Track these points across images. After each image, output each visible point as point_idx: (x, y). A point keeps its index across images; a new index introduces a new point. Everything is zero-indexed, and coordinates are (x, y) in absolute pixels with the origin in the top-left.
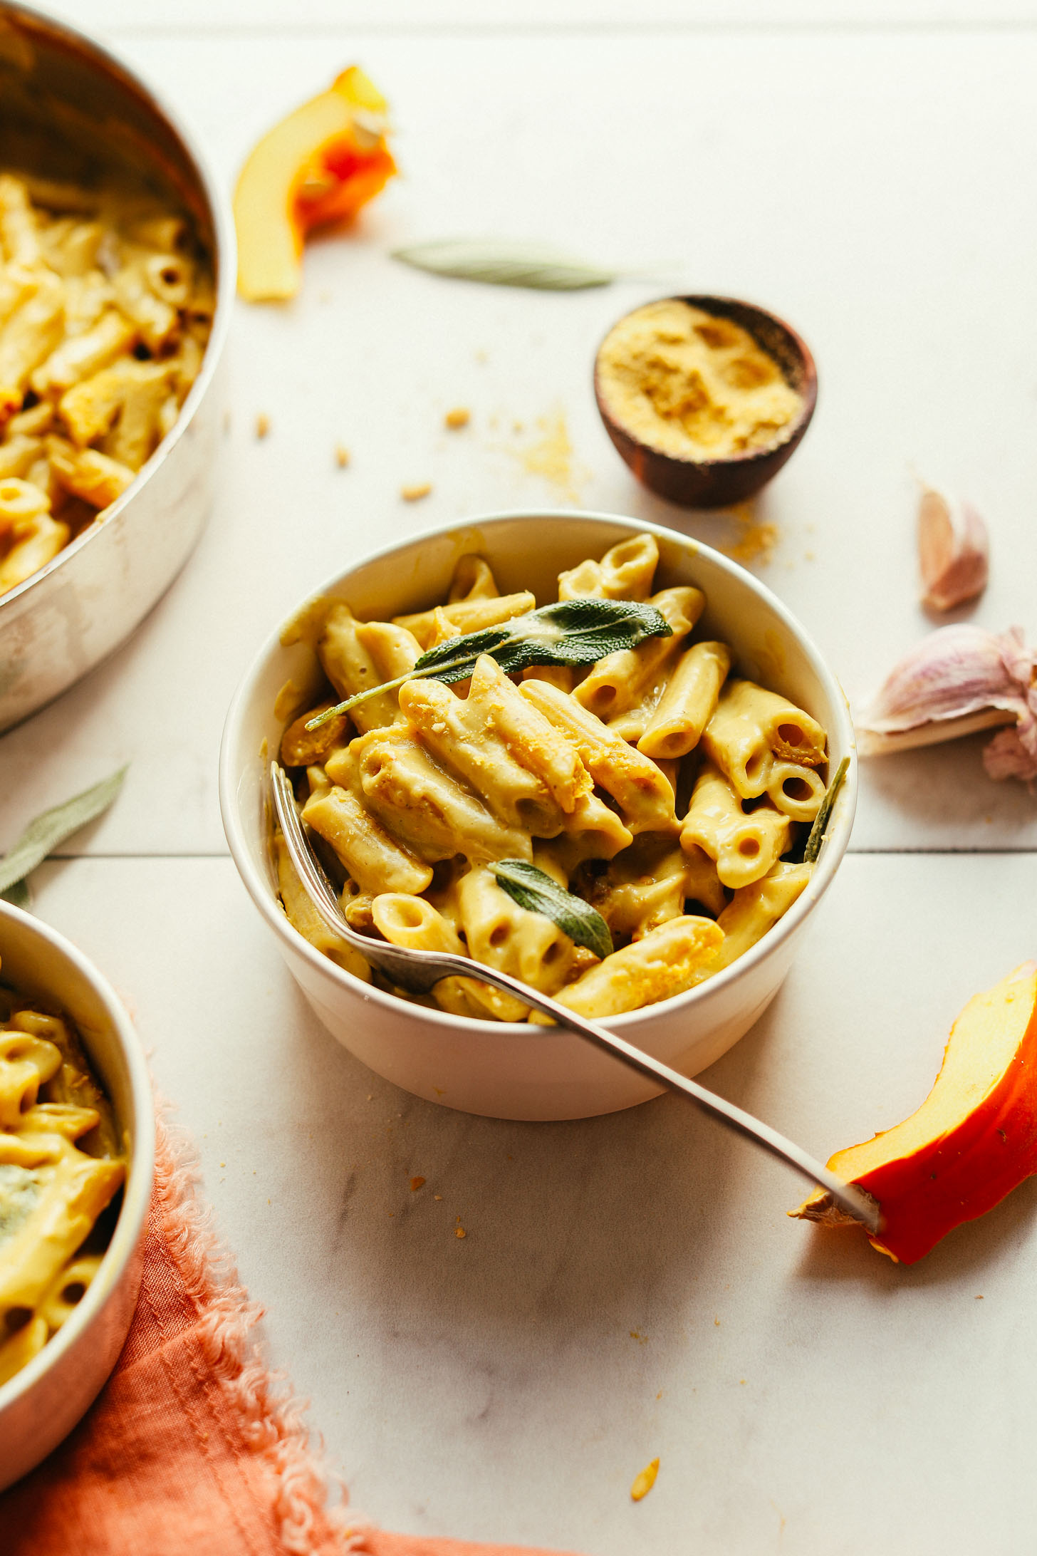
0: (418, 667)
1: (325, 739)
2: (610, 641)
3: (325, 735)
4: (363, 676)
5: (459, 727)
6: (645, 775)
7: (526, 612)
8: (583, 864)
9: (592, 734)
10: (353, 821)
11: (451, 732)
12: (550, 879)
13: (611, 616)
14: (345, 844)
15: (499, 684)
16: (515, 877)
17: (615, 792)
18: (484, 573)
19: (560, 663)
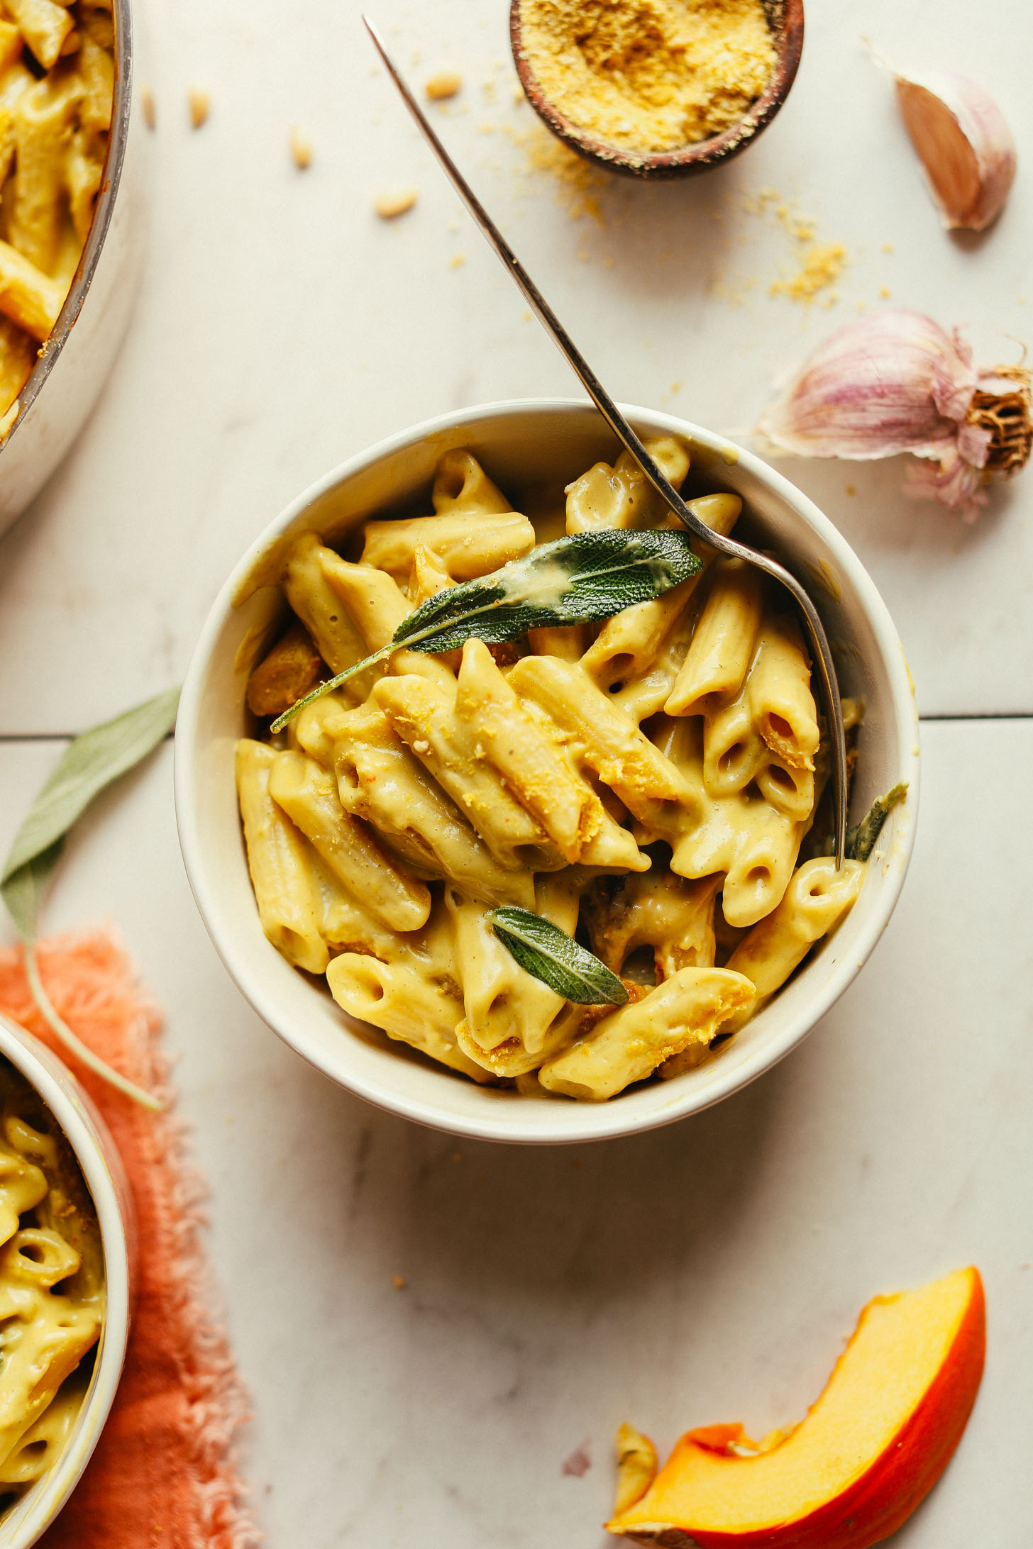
0: (398, 638)
1: (296, 688)
2: (628, 586)
3: (296, 683)
4: (334, 624)
5: (443, 749)
6: (664, 796)
7: (523, 553)
8: (597, 879)
9: (604, 739)
10: (336, 825)
11: (435, 756)
12: (555, 928)
13: (628, 556)
14: (327, 852)
15: (489, 697)
16: (516, 931)
17: (631, 809)
18: (474, 475)
19: (565, 622)
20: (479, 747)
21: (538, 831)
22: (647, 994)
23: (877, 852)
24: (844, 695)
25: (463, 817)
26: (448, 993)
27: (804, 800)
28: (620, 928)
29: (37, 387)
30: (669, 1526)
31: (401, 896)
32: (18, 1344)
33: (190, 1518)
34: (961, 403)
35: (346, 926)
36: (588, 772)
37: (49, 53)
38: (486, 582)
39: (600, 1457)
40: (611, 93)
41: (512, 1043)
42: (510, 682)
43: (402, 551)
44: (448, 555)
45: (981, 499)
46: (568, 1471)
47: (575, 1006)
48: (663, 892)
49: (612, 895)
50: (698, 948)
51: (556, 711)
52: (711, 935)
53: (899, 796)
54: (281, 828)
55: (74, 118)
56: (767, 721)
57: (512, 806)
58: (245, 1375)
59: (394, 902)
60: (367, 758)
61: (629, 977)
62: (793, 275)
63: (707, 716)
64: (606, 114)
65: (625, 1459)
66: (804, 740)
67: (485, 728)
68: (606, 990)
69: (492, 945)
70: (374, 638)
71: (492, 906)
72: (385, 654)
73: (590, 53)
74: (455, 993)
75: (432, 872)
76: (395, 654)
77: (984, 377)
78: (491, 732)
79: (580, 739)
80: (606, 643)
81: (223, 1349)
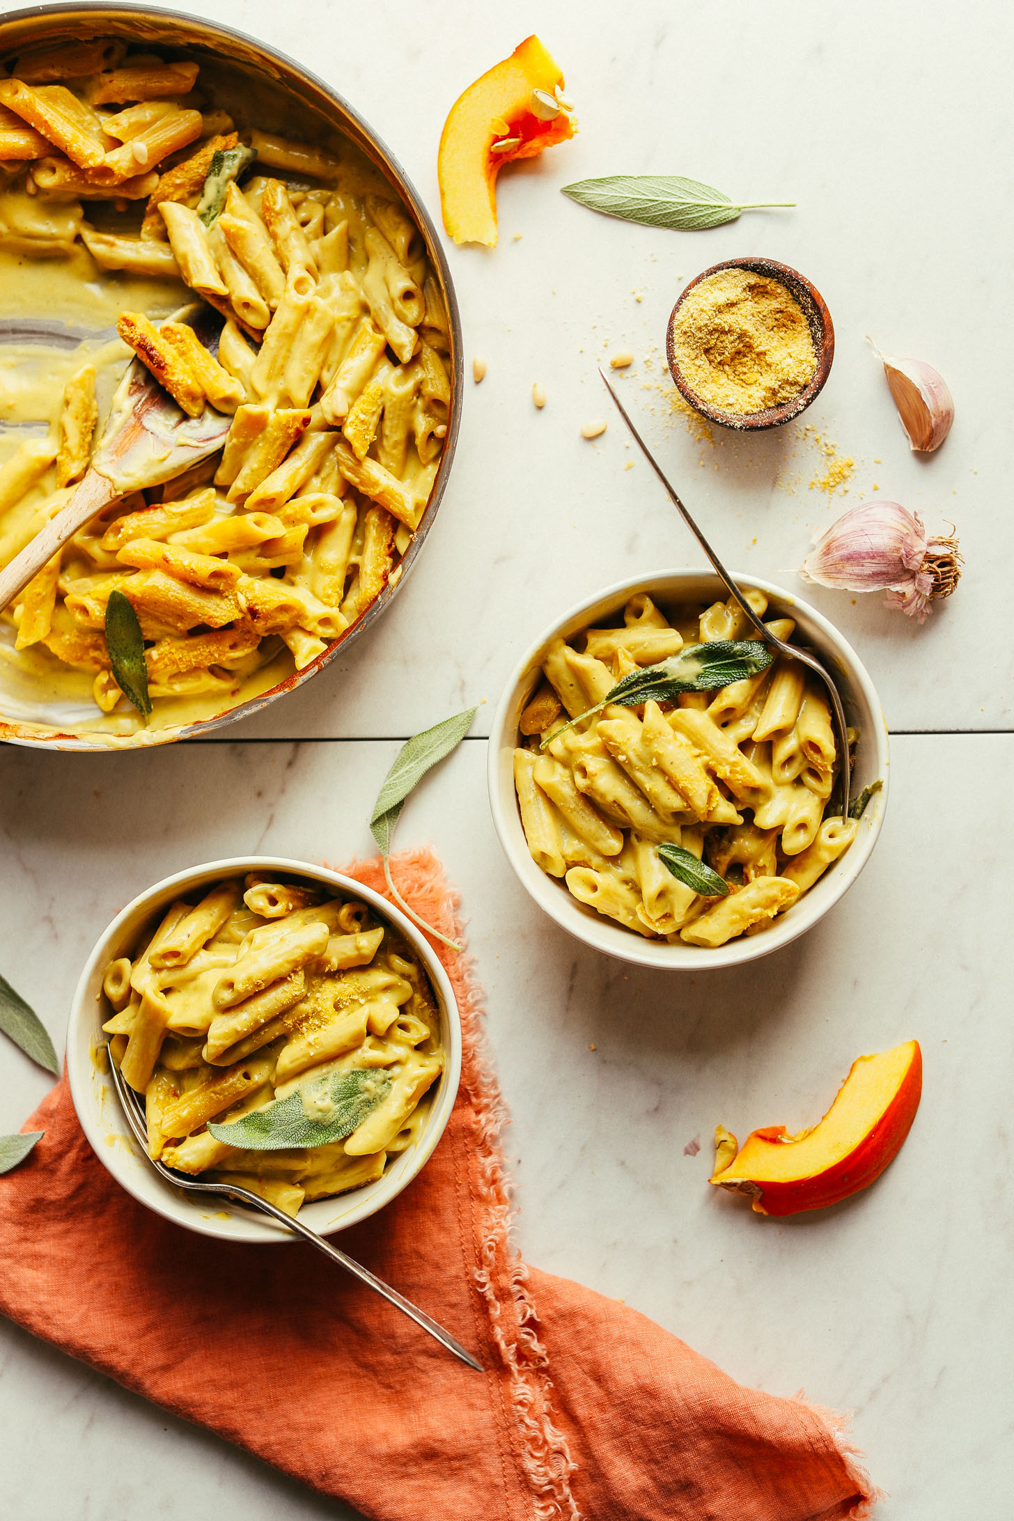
0: (608, 698)
1: (548, 721)
2: (734, 671)
3: (548, 718)
4: (571, 688)
5: (634, 759)
6: (752, 785)
7: (677, 653)
8: (714, 827)
9: (720, 754)
10: (572, 797)
11: (630, 763)
12: (692, 855)
13: (734, 655)
14: (567, 813)
15: (660, 733)
16: (671, 857)
17: (733, 791)
18: (649, 607)
19: (699, 691)
20: (654, 760)
21: (685, 804)
22: (739, 890)
23: (865, 815)
24: (848, 725)
25: (643, 796)
26: (631, 889)
27: (826, 788)
28: (725, 854)
29: (412, 558)
30: (745, 1179)
31: (609, 838)
32: (399, 1076)
33: (479, 1176)
34: (917, 561)
35: (576, 852)
36: (711, 772)
37: (406, 356)
38: (657, 668)
39: (705, 1144)
40: (723, 379)
41: (668, 916)
42: (669, 722)
43: (609, 648)
44: (635, 652)
45: (928, 610)
46: (687, 1152)
47: (702, 897)
48: (748, 834)
49: (722, 837)
50: (767, 865)
51: (694, 739)
52: (775, 858)
53: (878, 787)
54: (540, 798)
55: (418, 391)
56: (808, 745)
57: (671, 791)
58: (505, 1098)
59: (604, 841)
60: (591, 763)
61: (729, 880)
62: (823, 476)
63: (775, 741)
64: (721, 392)
65: (720, 1145)
66: (828, 756)
67: (658, 750)
68: (719, 889)
69: (657, 864)
70: (594, 697)
71: (658, 843)
72: (602, 707)
73: (712, 357)
74: (637, 890)
75: (624, 824)
76: (606, 707)
77: (930, 544)
78: (661, 752)
79: (707, 754)
80: (721, 702)
81: (494, 1084)
